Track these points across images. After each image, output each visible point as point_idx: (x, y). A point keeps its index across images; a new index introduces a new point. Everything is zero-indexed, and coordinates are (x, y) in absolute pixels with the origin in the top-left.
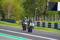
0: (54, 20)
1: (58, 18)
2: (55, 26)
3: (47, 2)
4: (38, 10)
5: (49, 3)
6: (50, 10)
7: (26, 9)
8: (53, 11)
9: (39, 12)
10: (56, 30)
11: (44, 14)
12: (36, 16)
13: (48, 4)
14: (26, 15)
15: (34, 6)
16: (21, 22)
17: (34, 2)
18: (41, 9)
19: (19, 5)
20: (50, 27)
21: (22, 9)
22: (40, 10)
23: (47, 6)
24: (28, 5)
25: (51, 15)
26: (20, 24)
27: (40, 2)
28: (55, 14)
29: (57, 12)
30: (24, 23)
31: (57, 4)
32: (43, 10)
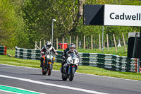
0: (96, 47)
1: (106, 43)
2: (99, 60)
3: (79, 4)
4: (58, 24)
5: (84, 7)
6: (85, 23)
7: (29, 22)
8: (94, 26)
9: (60, 28)
10: (100, 71)
11: (73, 32)
13: (82, 10)
14: (30, 36)
15: (48, 14)
16: (18, 51)
17: (49, 5)
18: (66, 23)
19: (13, 12)
20: (88, 64)
21: (21, 23)
22: (62, 23)
23: (78, 15)
24: (35, 11)
25: (90, 36)
26: (16, 57)
27: (63, 4)
28: (99, 32)
29: (103, 28)
30: (46, 57)
31: (102, 8)
32: (71, 23)
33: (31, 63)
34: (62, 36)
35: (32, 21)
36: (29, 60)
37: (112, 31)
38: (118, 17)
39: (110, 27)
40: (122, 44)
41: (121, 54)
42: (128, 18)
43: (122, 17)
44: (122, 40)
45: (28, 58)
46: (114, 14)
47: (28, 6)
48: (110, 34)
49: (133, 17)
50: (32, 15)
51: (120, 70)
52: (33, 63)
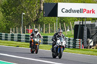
0: (52, 31)
3: (40, 3)
4: (26, 16)
6: (45, 16)
7: (6, 15)
8: (51, 18)
9: (27, 19)
12: (24, 26)
13: (42, 7)
14: (7, 25)
15: (19, 10)
17: (20, 3)
18: (32, 15)
20: (47, 43)
21: (0, 15)
22: (29, 16)
23: (40, 10)
24: (10, 8)
25: (48, 24)
27: (30, 2)
28: (54, 21)
29: (57, 19)
30: (34, 40)
31: (56, 5)
32: (35, 15)
33: (8, 43)
34: (29, 24)
35: (8, 14)
36: (6, 41)
37: (63, 21)
38: (67, 11)
39: (61, 18)
40: (70, 30)
41: (70, 36)
42: (74, 11)
43: (70, 11)
44: (70, 27)
45: (6, 40)
46: (64, 9)
47: (5, 4)
48: (62, 23)
49: (78, 11)
50: (8, 10)
51: (69, 47)
52: (9, 43)
